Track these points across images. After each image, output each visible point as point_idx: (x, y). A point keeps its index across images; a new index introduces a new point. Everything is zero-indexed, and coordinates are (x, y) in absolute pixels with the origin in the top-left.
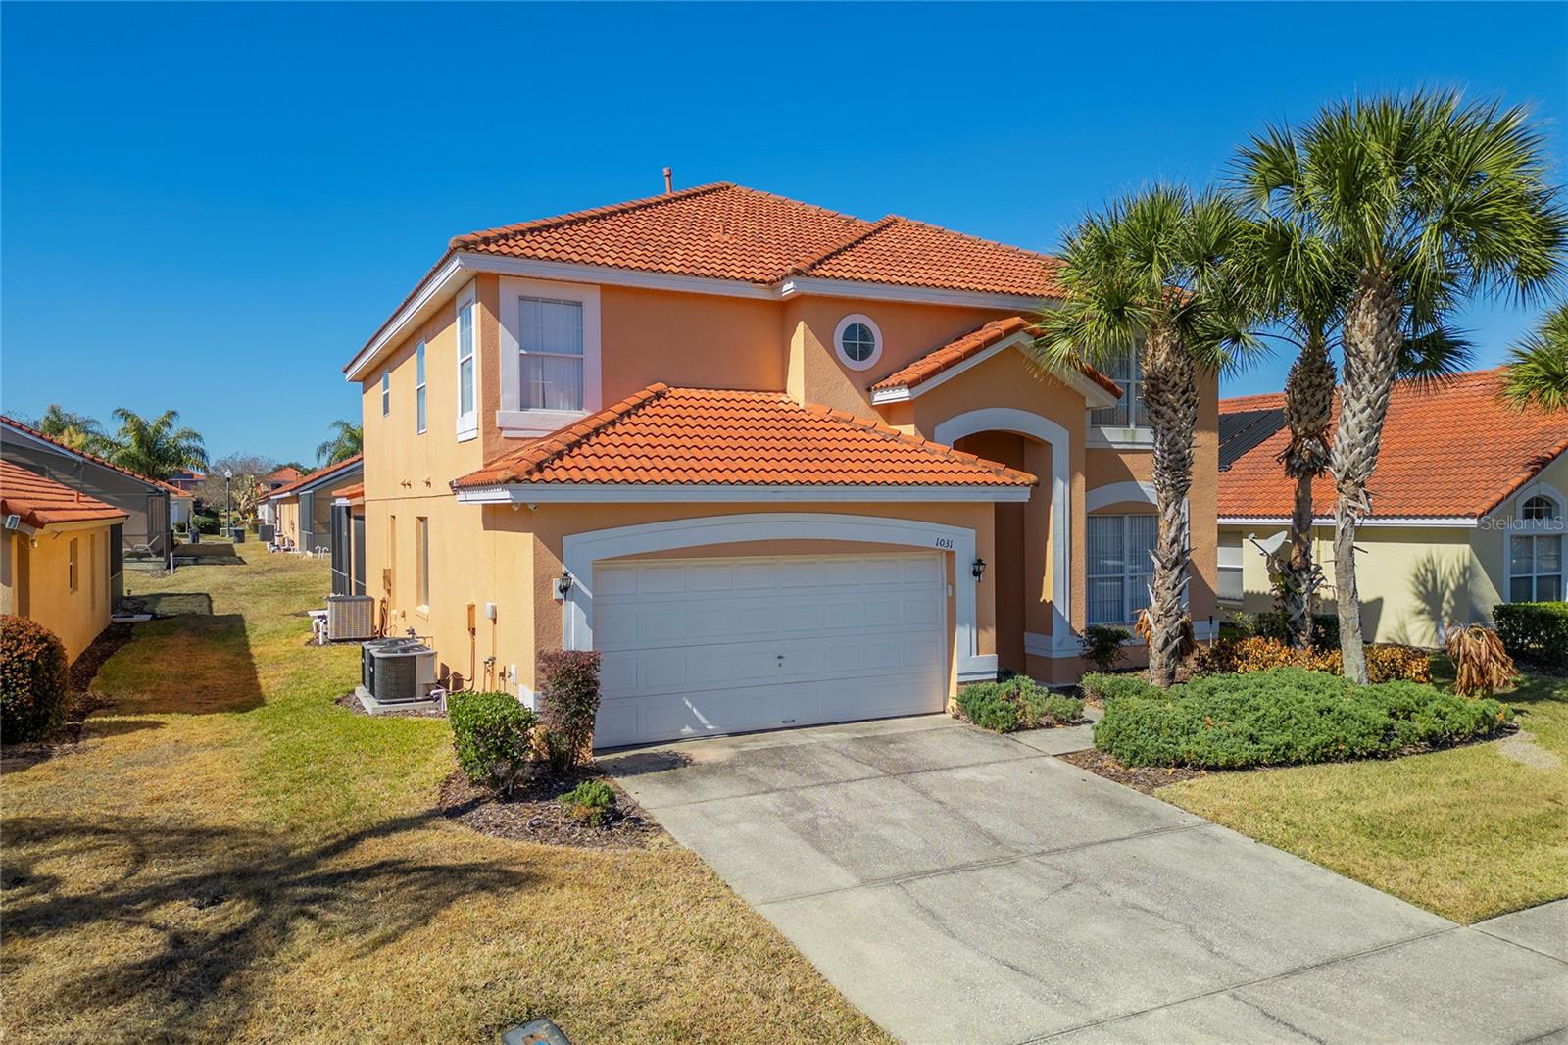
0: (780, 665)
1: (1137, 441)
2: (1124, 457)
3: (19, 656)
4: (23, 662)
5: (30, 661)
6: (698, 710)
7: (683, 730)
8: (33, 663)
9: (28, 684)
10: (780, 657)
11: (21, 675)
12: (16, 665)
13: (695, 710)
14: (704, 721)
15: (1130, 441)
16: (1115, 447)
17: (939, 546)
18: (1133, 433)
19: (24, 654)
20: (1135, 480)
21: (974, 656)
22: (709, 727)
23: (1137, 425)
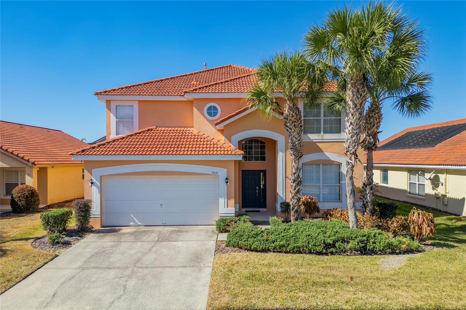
0: (161, 207)
1: (324, 138)
2: (318, 144)
3: (24, 194)
4: (24, 195)
5: (26, 195)
6: (135, 218)
7: (130, 223)
8: (27, 196)
9: (25, 200)
10: (161, 205)
11: (23, 198)
12: (22, 196)
13: (134, 218)
14: (137, 221)
15: (321, 138)
16: (314, 141)
17: (213, 174)
18: (322, 136)
19: (25, 194)
20: (324, 152)
21: (226, 208)
22: (139, 223)
23: (324, 133)
